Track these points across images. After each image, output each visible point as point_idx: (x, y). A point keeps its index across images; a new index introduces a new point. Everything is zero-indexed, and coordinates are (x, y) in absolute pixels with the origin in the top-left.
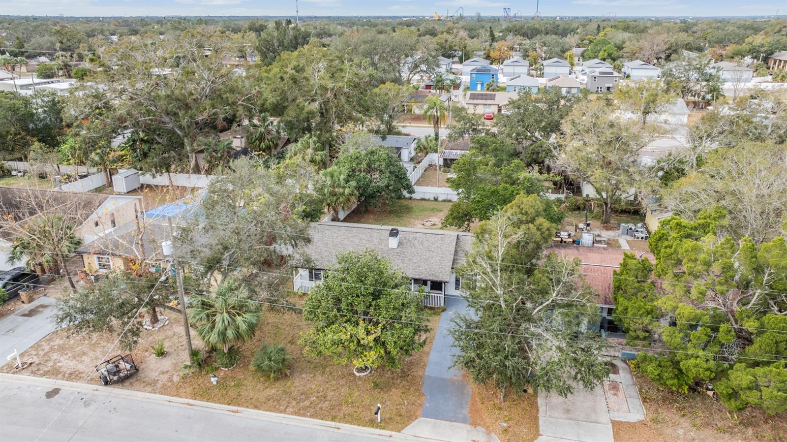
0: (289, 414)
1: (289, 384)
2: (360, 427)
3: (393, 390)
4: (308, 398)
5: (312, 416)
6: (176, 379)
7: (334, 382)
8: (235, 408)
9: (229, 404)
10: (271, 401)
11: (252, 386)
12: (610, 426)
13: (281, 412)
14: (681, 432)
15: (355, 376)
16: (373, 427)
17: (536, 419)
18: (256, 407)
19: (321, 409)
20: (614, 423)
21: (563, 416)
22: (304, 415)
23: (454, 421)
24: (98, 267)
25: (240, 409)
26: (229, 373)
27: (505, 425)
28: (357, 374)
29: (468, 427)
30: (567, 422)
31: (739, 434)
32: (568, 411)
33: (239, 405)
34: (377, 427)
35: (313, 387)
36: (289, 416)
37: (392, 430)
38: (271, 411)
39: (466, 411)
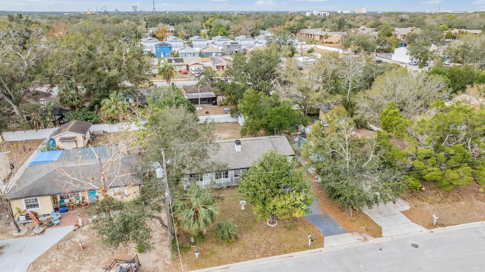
0: (259, 258)
1: (241, 242)
2: (303, 252)
3: (298, 228)
4: (261, 247)
5: (272, 255)
6: (169, 262)
7: (264, 234)
8: (225, 266)
9: (219, 265)
10: (242, 255)
11: (222, 251)
12: (402, 214)
13: (254, 259)
14: (428, 208)
15: (272, 227)
16: (309, 249)
17: (372, 221)
18: (237, 261)
19: (273, 249)
20: (403, 212)
21: (381, 216)
22: (268, 256)
23: (341, 234)
24: (25, 208)
25: (228, 265)
26: (199, 248)
27: (364, 227)
28: (273, 226)
29: (349, 234)
30: (385, 218)
31: (447, 202)
32: (380, 213)
33: (226, 264)
34: (311, 249)
35: (257, 240)
36: (261, 259)
37: (319, 247)
38: (247, 260)
39: (341, 227)
